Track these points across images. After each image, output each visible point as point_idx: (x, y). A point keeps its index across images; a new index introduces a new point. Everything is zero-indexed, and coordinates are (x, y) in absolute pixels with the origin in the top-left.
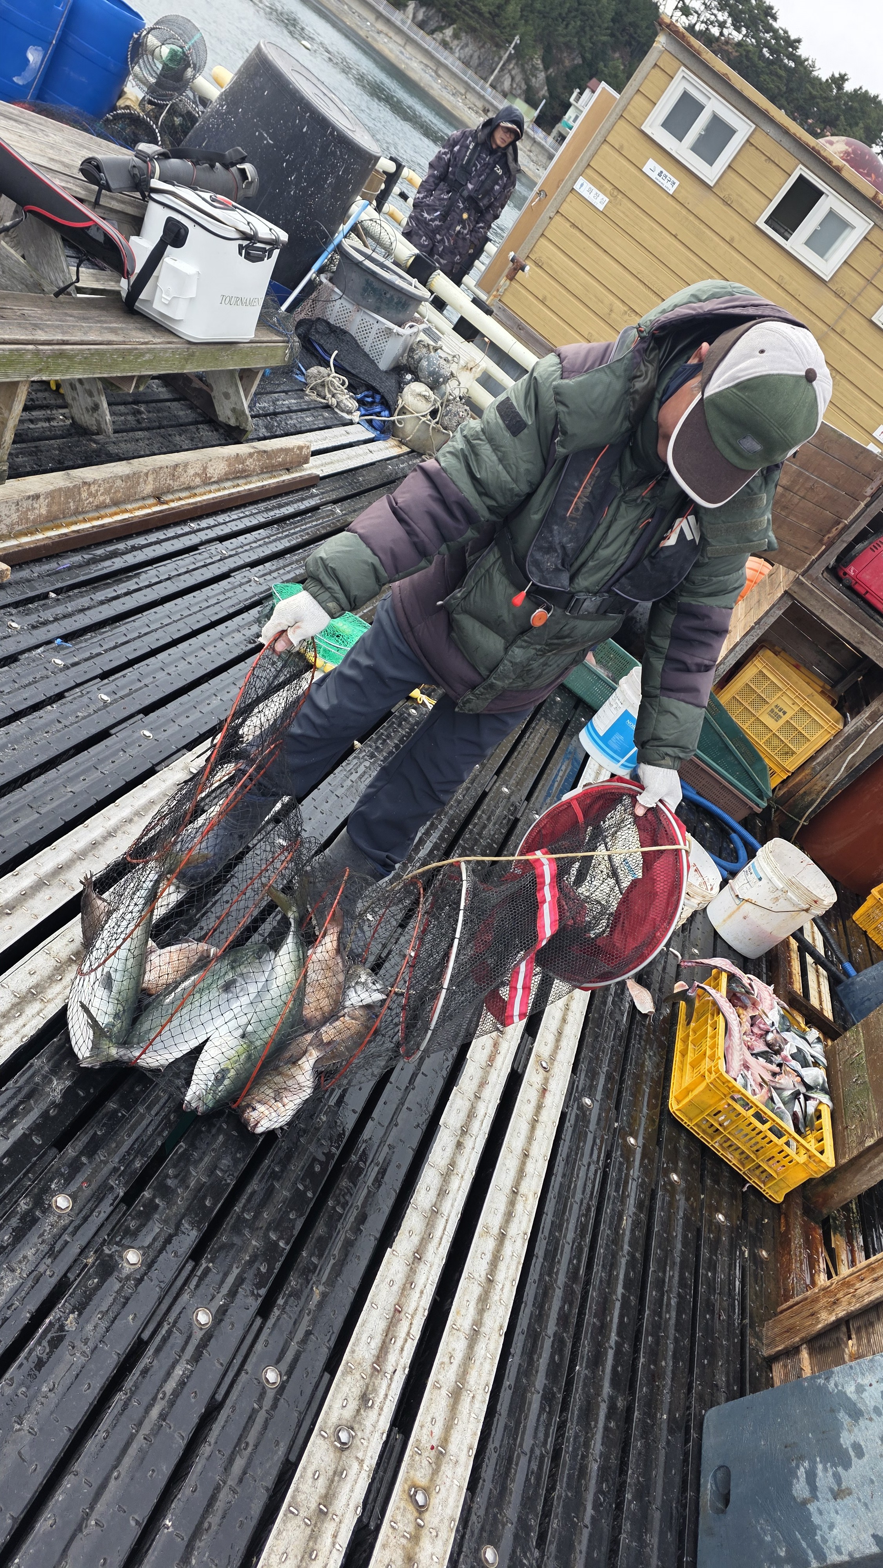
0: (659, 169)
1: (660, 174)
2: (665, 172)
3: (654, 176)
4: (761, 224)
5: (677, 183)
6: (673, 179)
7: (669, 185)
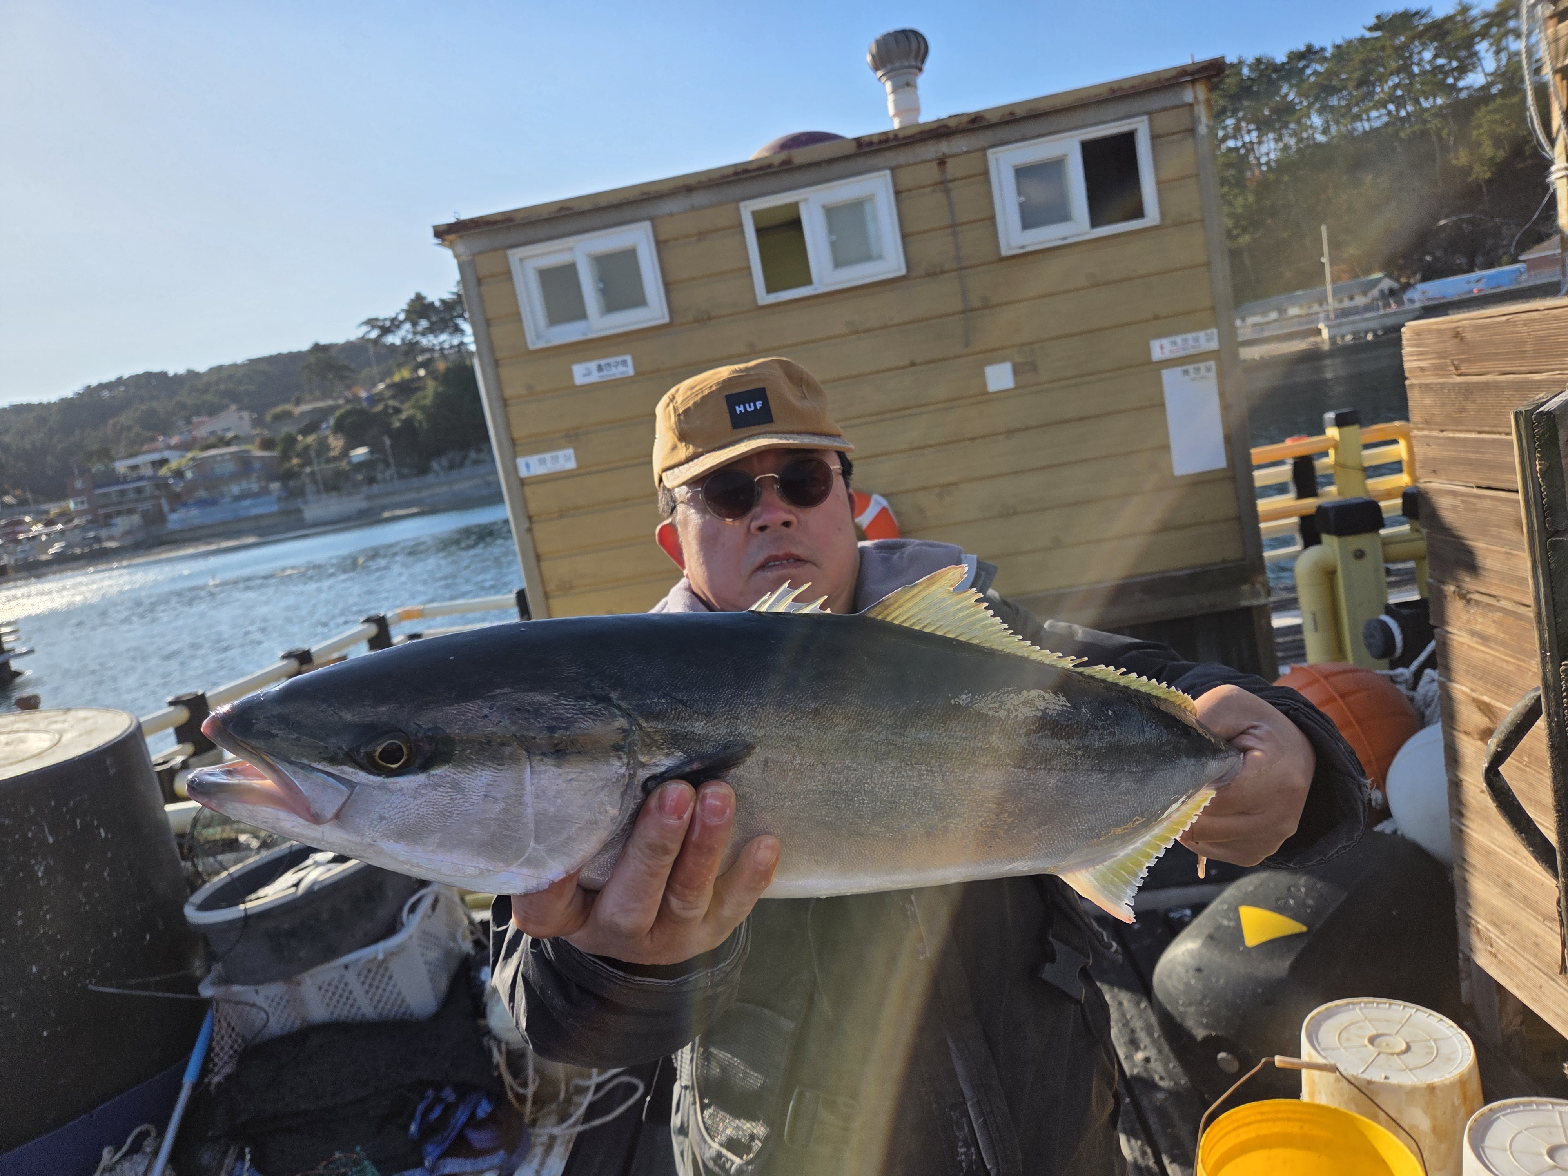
0: (593, 365)
1: (600, 368)
2: (603, 362)
3: (595, 377)
4: (763, 298)
5: (628, 358)
6: (619, 359)
7: (621, 368)
